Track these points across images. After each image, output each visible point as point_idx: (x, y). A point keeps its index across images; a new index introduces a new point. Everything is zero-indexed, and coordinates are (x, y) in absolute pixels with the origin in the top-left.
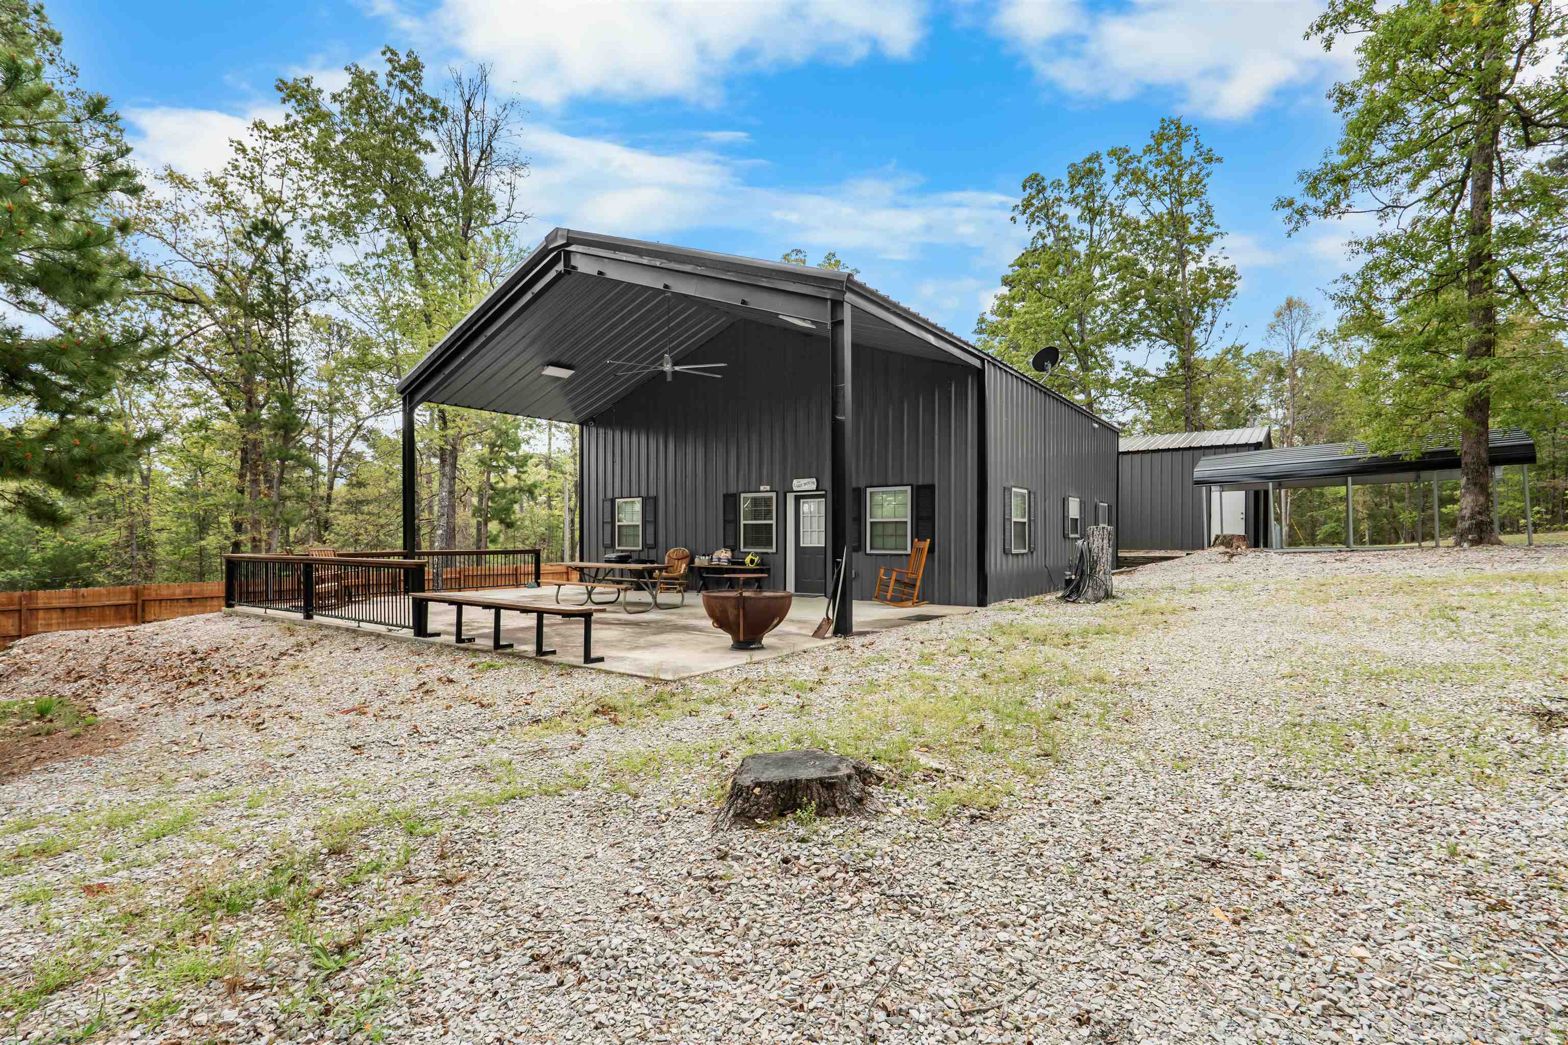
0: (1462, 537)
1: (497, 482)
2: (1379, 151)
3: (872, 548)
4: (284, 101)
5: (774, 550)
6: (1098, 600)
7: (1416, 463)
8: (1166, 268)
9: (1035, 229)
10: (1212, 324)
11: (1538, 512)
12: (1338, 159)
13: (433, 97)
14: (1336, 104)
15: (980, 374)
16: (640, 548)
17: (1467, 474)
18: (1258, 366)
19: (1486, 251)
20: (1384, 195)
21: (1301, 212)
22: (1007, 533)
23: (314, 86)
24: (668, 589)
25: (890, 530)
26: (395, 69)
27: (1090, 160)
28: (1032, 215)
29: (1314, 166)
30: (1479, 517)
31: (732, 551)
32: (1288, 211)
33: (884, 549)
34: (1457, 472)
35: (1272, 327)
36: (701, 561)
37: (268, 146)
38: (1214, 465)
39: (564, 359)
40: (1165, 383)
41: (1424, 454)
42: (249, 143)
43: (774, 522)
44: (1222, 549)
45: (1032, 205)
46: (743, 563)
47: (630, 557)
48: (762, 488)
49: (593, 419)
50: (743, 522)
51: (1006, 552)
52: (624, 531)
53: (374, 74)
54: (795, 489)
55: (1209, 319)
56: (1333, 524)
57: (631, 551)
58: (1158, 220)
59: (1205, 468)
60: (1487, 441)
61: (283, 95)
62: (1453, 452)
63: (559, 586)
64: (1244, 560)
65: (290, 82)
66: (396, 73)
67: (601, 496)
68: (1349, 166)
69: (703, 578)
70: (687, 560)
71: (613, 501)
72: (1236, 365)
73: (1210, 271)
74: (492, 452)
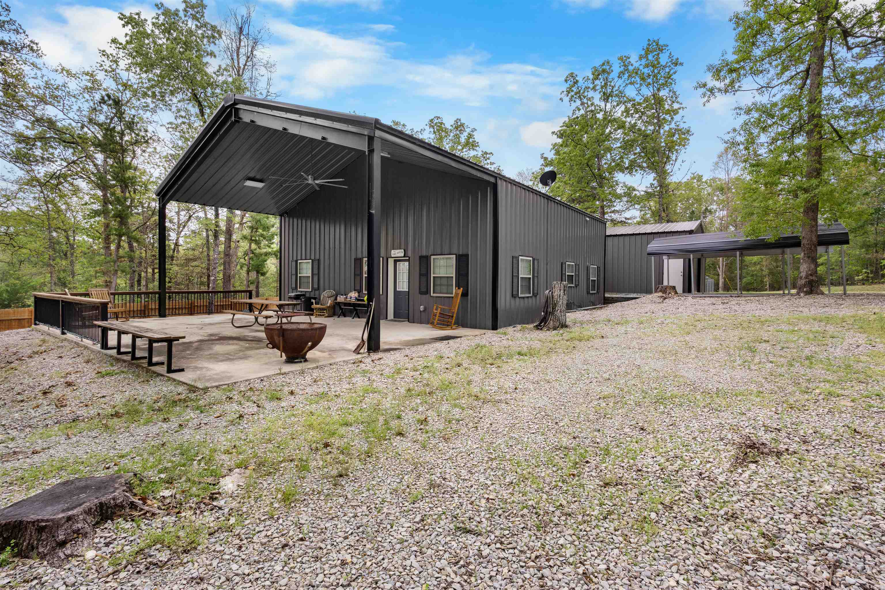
0: (800, 290)
1: (256, 249)
2: (757, 52)
3: (434, 293)
4: (124, 26)
5: (381, 292)
6: (555, 329)
7: (774, 244)
8: (652, 128)
9: (574, 105)
10: (676, 160)
11: (866, 272)
12: (731, 57)
13: (213, 24)
14: (734, 25)
15: (495, 187)
16: (310, 290)
17: (804, 251)
18: (711, 186)
19: (816, 113)
20: (762, 80)
21: (711, 90)
22: (514, 284)
23: (143, 17)
24: (320, 315)
25: (444, 282)
26: (187, 7)
27: (603, 64)
28: (572, 96)
29: (717, 62)
30: (811, 278)
31: (359, 293)
32: (703, 90)
33: (440, 293)
34: (798, 249)
35: (717, 163)
36: (341, 299)
37: (121, 53)
38: (660, 243)
39: (258, 177)
40: (649, 196)
41: (780, 238)
42: (109, 51)
44: (660, 294)
45: (572, 91)
46: (364, 300)
47: (303, 295)
49: (286, 213)
50: (364, 275)
51: (514, 296)
52: (302, 279)
53: (177, 10)
54: (392, 256)
55: (674, 158)
56: (749, 278)
57: (306, 292)
58: (646, 100)
59: (654, 245)
60: (817, 231)
61: (123, 22)
62: (797, 237)
63: (234, 315)
64: (671, 301)
65: (128, 15)
66: (188, 9)
67: (291, 259)
68: (738, 62)
69: (341, 309)
70: (333, 298)
71: (296, 261)
72: (699, 186)
73: (676, 130)
74: (252, 232)
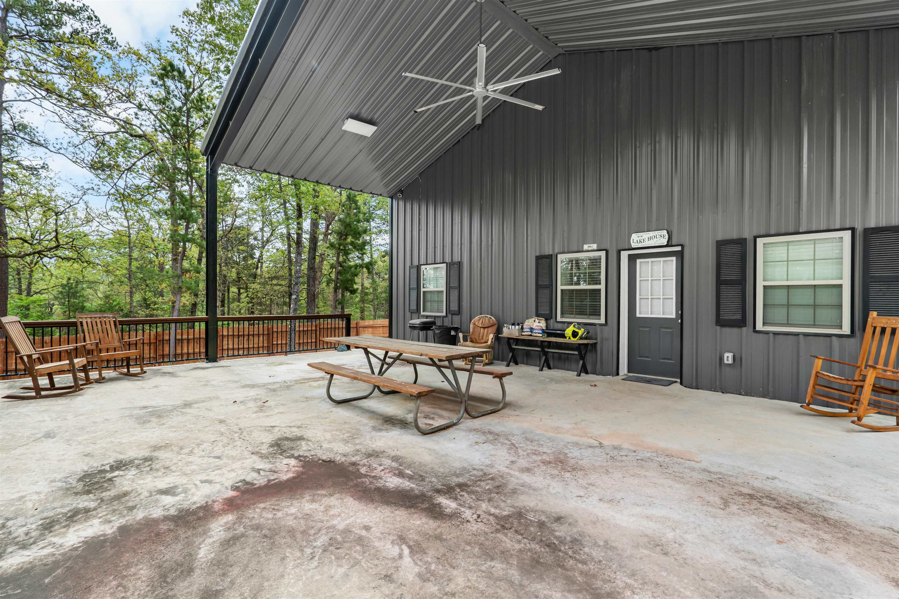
1: (344, 262)
3: (764, 324)
5: (602, 320)
16: (445, 314)
31: (546, 320)
33: (788, 325)
36: (510, 331)
39: (364, 114)
43: (602, 287)
46: (563, 336)
47: (434, 323)
48: (586, 247)
49: (401, 191)
50: (560, 287)
52: (429, 296)
54: (634, 245)
57: (435, 317)
67: (408, 263)
69: (512, 350)
70: (494, 328)
71: (418, 268)
74: (340, 238)
